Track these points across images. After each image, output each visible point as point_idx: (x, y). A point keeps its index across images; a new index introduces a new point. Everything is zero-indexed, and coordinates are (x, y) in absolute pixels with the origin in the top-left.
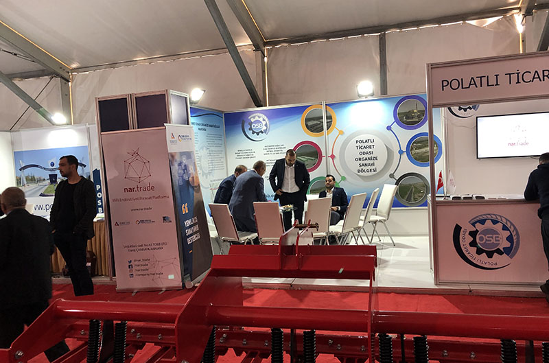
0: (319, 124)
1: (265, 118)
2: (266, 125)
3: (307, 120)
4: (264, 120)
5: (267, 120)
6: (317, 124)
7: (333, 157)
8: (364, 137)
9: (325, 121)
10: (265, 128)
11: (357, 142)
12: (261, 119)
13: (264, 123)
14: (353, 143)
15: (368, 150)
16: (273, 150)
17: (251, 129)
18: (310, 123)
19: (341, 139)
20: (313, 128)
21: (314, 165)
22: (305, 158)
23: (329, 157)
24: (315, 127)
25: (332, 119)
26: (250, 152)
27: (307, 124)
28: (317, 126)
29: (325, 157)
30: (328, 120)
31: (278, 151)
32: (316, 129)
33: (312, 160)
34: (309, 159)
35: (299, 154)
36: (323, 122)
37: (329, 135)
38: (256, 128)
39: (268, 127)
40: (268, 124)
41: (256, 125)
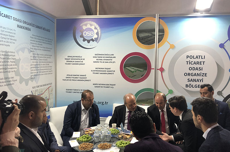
0: (151, 36)
1: (97, 26)
2: (97, 34)
3: (139, 32)
4: (96, 28)
5: (98, 28)
6: (148, 37)
7: (162, 70)
8: (195, 53)
9: (157, 33)
10: (96, 36)
11: (187, 57)
12: (93, 28)
13: (96, 31)
14: (183, 58)
15: (198, 66)
16: (103, 58)
17: (82, 36)
18: (142, 35)
19: (172, 53)
20: (144, 40)
21: (142, 76)
22: (133, 69)
23: (158, 69)
24: (146, 39)
25: (164, 32)
26: (79, 59)
27: (139, 36)
28: (148, 39)
29: (154, 69)
30: (161, 34)
31: (108, 60)
32: (147, 41)
33: (141, 71)
34: (138, 70)
35: (128, 64)
36: (155, 35)
37: (159, 48)
38: (88, 35)
39: (99, 36)
40: (99, 33)
41: (87, 33)
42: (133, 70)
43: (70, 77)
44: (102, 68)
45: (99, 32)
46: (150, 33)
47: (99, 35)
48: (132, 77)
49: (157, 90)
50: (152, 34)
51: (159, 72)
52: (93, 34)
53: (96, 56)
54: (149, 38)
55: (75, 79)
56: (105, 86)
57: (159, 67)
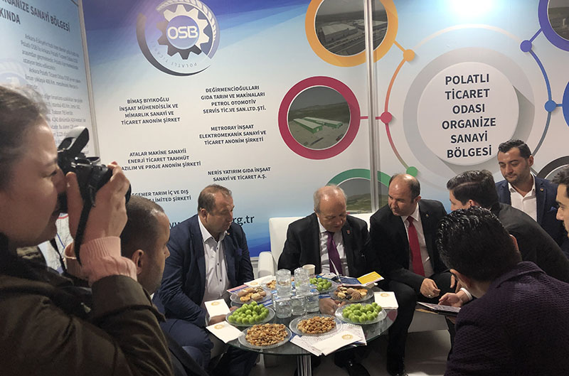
0: (354, 32)
1: (206, 10)
2: (208, 31)
3: (322, 20)
4: (201, 16)
5: (210, 16)
6: (346, 33)
7: (387, 118)
8: (464, 69)
9: (368, 25)
10: (204, 39)
11: (448, 80)
12: (193, 14)
13: (202, 24)
14: (437, 83)
15: (474, 101)
16: (229, 100)
17: (164, 41)
18: (330, 30)
19: (410, 73)
20: (338, 43)
21: (338, 140)
22: (314, 122)
23: (377, 118)
24: (341, 40)
25: (386, 19)
26: (163, 107)
27: (323, 32)
28: (347, 38)
29: (366, 118)
30: (378, 23)
31: (243, 103)
32: (344, 45)
33: (334, 126)
34: (326, 124)
35: (299, 111)
36: (364, 26)
37: (378, 62)
38: (180, 37)
39: (214, 37)
40: (214, 29)
41: (178, 31)
42: (312, 125)
43: (141, 158)
44: (229, 128)
45: (212, 24)
46: (351, 23)
47: (214, 33)
48: (313, 143)
49: (379, 172)
50: (354, 25)
51: (381, 125)
53: (209, 94)
54: (349, 35)
55: (156, 163)
56: (242, 174)
57: (381, 112)
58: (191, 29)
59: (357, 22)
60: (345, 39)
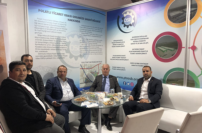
0: (182, 14)
1: (134, 13)
2: (134, 19)
10: (133, 21)
12: (131, 14)
16: (138, 40)
17: (123, 23)
18: (173, 14)
20: (175, 19)
21: (172, 56)
22: (164, 48)
24: (177, 18)
25: (197, 7)
26: (121, 42)
27: (170, 15)
28: (179, 16)
31: (142, 41)
32: (178, 19)
33: (171, 50)
34: (168, 49)
35: (159, 44)
37: (191, 25)
38: (127, 21)
39: (136, 20)
41: (127, 20)
43: (115, 57)
44: (137, 49)
46: (181, 11)
47: (136, 19)
48: (163, 56)
50: (183, 11)
51: (191, 51)
52: (131, 20)
53: (133, 38)
54: (180, 15)
55: (118, 59)
56: (140, 65)
57: (191, 45)
58: (130, 19)
59: (184, 10)
60: (178, 17)
